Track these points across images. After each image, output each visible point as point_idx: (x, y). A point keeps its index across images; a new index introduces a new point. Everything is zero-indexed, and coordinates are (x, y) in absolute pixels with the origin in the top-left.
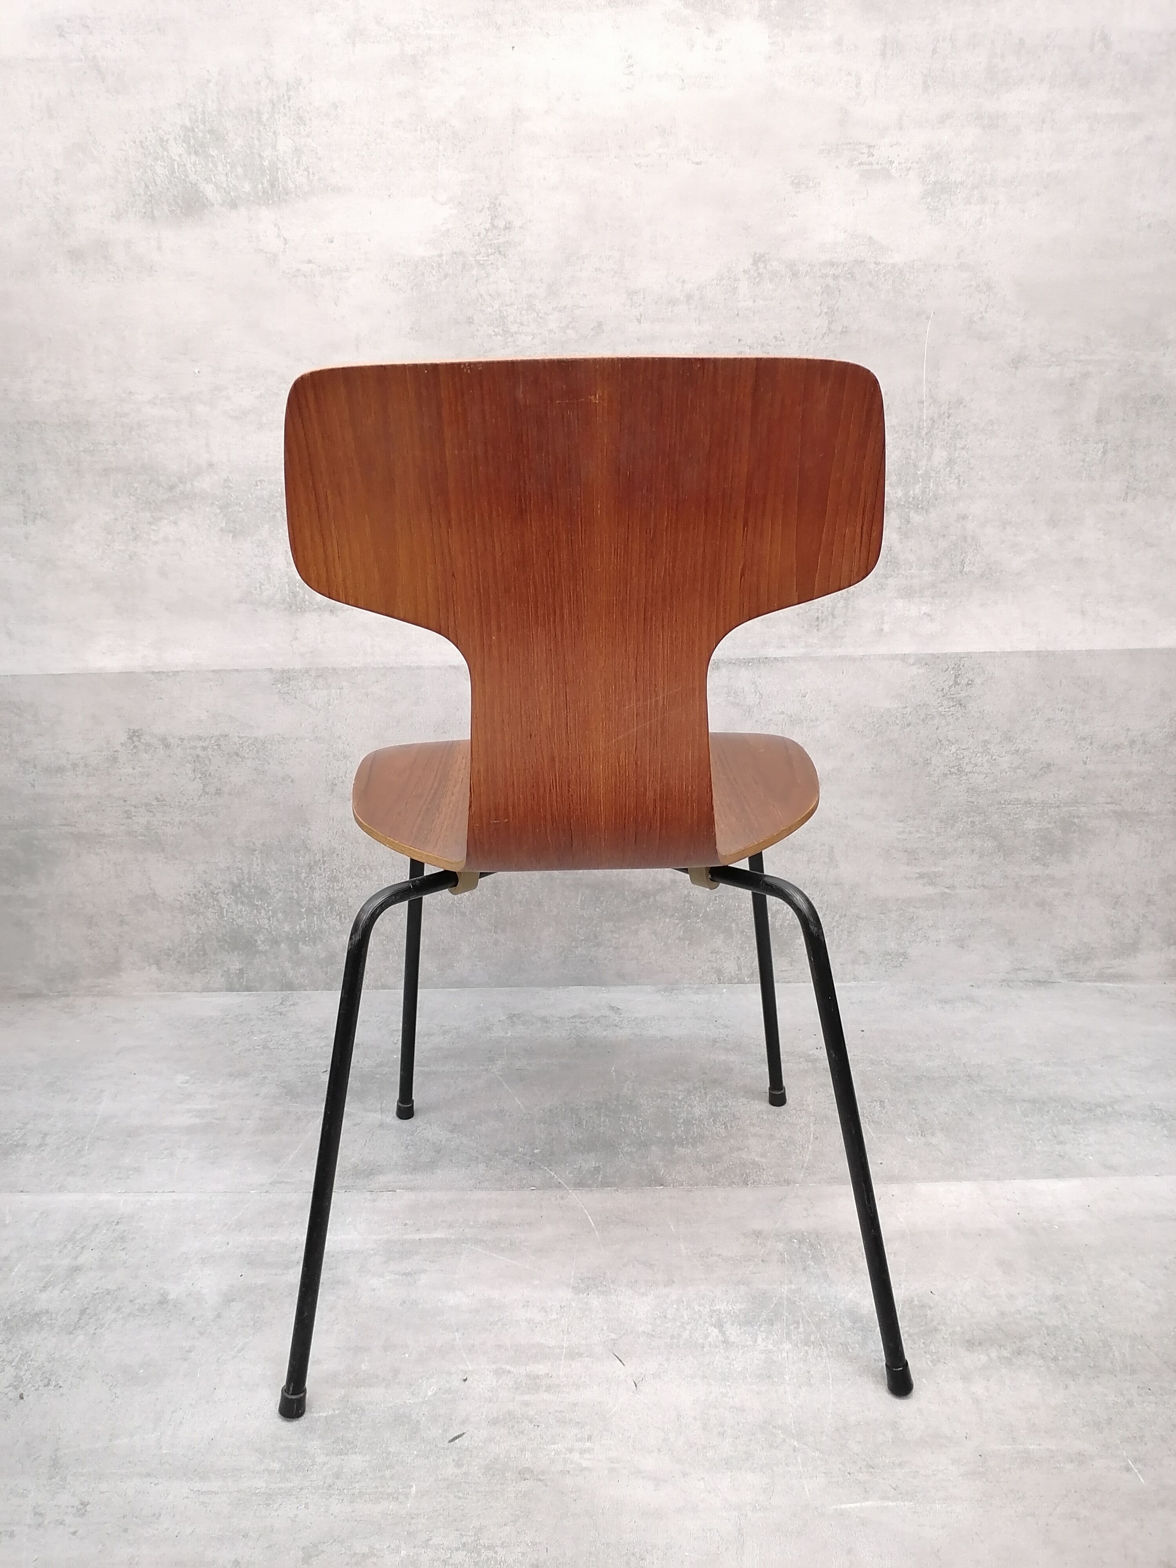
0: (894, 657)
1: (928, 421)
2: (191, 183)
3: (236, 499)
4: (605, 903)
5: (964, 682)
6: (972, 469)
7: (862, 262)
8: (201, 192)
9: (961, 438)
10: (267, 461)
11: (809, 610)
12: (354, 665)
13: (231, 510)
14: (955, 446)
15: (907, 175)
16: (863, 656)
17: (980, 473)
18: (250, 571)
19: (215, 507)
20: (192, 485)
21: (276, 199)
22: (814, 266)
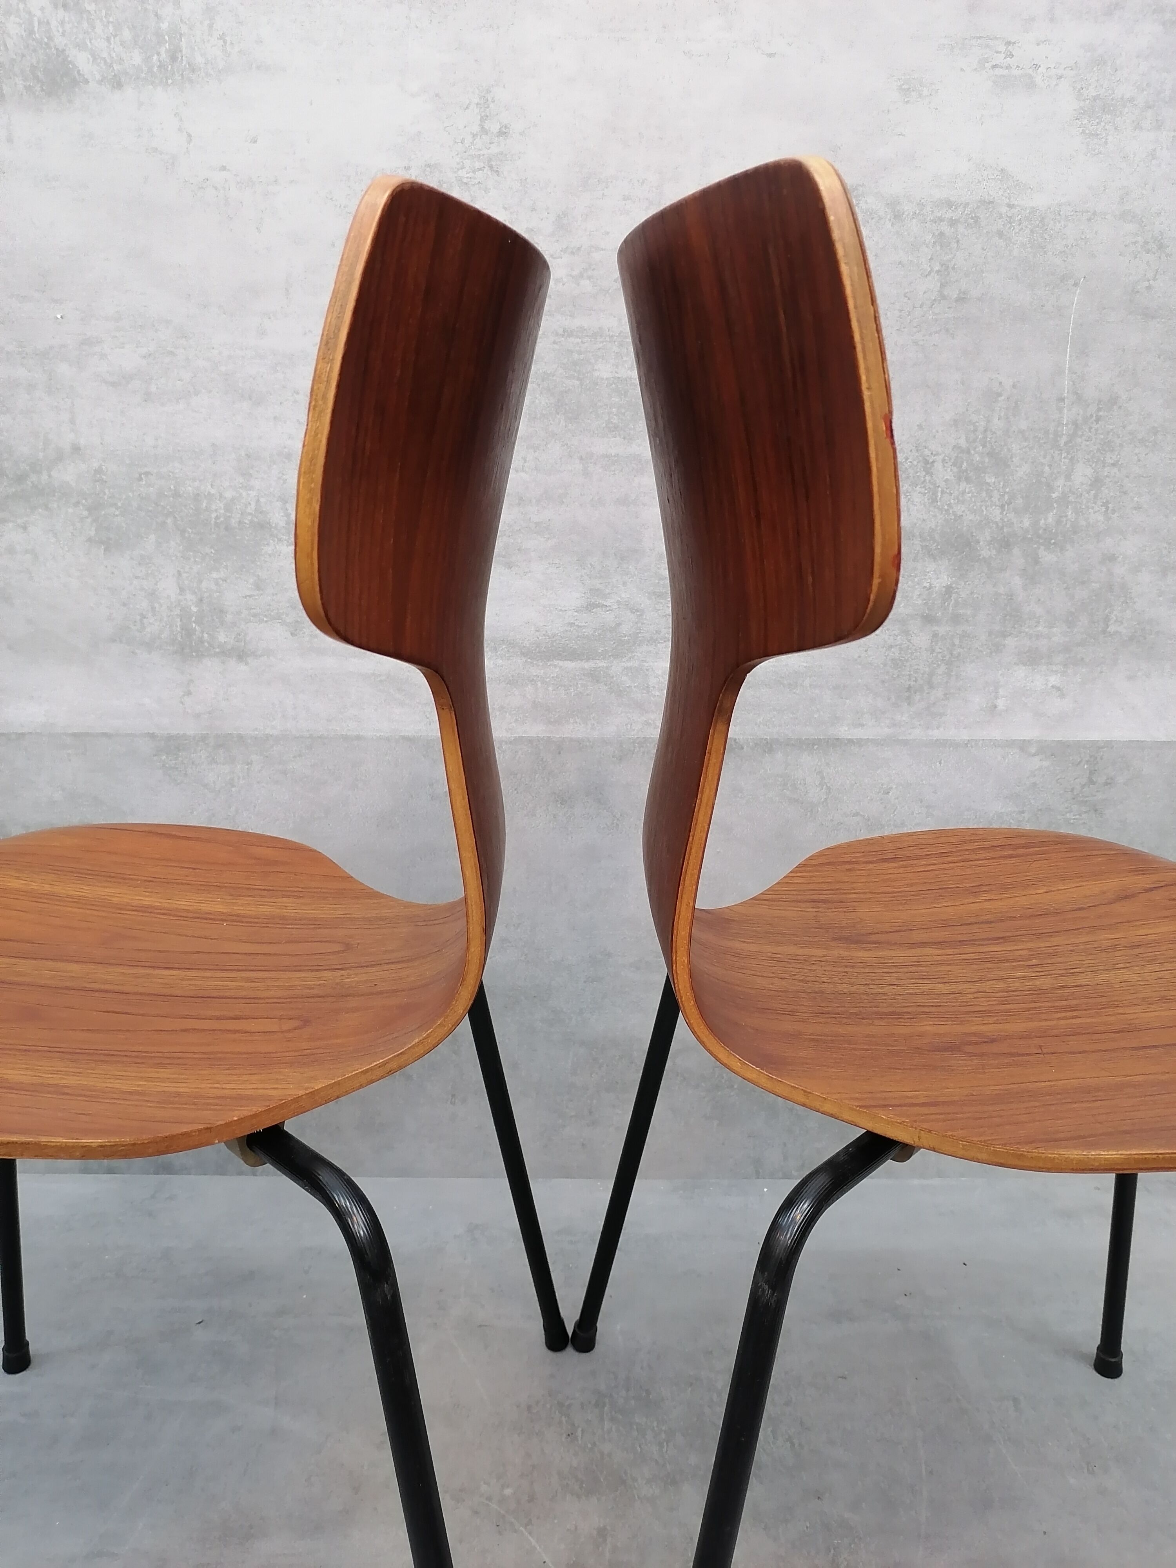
0: (1011, 744)
1: (1070, 426)
2: (57, 49)
3: (110, 497)
4: (605, 1066)
5: (1101, 780)
6: (1125, 493)
7: (992, 202)
8: (70, 62)
9: (1112, 451)
10: (155, 447)
11: (898, 676)
12: (269, 731)
13: (103, 513)
14: (1104, 462)
15: (1057, 85)
16: (969, 741)
17: (1136, 499)
18: (129, 598)
19: (81, 507)
20: (50, 476)
21: (178, 77)
22: (924, 206)
